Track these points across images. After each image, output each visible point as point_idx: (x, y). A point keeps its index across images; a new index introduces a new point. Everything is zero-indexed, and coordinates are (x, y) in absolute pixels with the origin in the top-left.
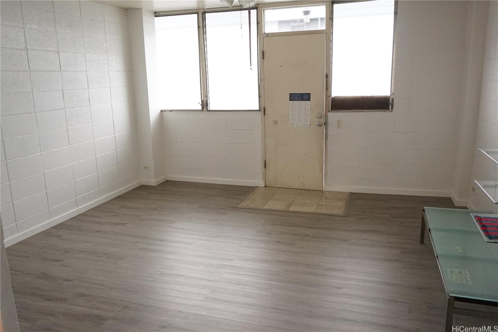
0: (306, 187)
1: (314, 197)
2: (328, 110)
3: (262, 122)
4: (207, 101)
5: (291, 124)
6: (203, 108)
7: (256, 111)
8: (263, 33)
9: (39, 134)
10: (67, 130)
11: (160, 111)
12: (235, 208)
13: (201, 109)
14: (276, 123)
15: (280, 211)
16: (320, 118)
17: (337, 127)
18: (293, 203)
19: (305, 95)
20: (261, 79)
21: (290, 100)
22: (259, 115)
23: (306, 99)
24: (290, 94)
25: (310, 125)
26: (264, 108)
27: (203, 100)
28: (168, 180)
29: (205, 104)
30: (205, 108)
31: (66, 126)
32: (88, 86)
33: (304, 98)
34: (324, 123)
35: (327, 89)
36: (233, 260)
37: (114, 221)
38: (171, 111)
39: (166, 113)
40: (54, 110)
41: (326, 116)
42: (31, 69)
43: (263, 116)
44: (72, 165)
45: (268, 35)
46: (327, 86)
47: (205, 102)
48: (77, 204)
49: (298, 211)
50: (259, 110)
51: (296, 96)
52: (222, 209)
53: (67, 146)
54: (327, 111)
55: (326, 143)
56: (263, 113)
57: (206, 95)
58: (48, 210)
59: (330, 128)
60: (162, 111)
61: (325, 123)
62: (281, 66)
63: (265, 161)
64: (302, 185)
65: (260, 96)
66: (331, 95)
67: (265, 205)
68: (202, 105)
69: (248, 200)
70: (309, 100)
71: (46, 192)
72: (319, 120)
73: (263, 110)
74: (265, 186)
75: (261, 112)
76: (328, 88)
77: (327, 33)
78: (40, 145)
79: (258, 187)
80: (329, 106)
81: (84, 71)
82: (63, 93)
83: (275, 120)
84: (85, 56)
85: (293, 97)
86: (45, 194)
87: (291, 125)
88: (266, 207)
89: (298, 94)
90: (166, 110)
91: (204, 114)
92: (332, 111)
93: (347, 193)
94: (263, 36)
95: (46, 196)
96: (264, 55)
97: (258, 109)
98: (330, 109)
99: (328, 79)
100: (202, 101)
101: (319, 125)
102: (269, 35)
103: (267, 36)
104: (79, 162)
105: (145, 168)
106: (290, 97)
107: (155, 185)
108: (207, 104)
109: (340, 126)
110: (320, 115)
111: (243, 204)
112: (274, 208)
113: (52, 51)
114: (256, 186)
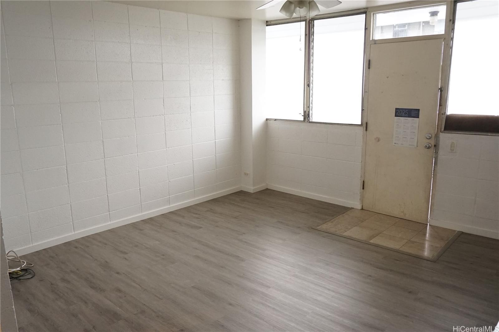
0: (407, 217)
1: (410, 231)
2: (441, 130)
3: (363, 138)
4: (309, 112)
5: (395, 143)
6: (305, 119)
7: (358, 126)
8: (371, 39)
9: (136, 136)
10: (165, 135)
11: (266, 119)
12: (312, 229)
13: (303, 120)
14: (379, 141)
15: (358, 241)
16: (429, 139)
17: (450, 151)
18: (381, 233)
19: (412, 111)
20: (366, 91)
21: (396, 116)
22: (361, 130)
23: (414, 116)
24: (396, 109)
25: (417, 146)
26: (367, 123)
27: (305, 110)
28: (268, 188)
29: (307, 115)
30: (306, 119)
31: (164, 131)
32: (190, 95)
33: (412, 114)
34: (433, 145)
35: (440, 105)
36: (270, 288)
37: (193, 223)
38: (275, 120)
39: (272, 122)
40: (153, 116)
41: (437, 136)
42: (133, 79)
43: (365, 132)
44: (167, 167)
45: (375, 42)
46: (441, 101)
47: (307, 113)
48: (169, 202)
49: (379, 245)
50: (362, 125)
51: (403, 111)
52: (299, 228)
53: (164, 149)
54: (439, 130)
55: (435, 169)
56: (365, 129)
57: (308, 106)
58: (140, 204)
59: (441, 152)
60: (267, 120)
61: (435, 146)
62: (388, 77)
63: (364, 181)
64: (402, 214)
65: (362, 110)
66: (445, 113)
67: (346, 231)
68: (304, 116)
69: (332, 222)
70: (418, 117)
71: (140, 189)
72: (428, 141)
73: (365, 125)
74: (362, 209)
75: (362, 128)
76: (442, 104)
77: (445, 39)
78: (137, 146)
79: (353, 208)
80: (441, 125)
81: (187, 80)
82: (164, 100)
83: (377, 138)
84: (189, 66)
85: (399, 113)
86: (139, 190)
87: (395, 145)
88: (346, 234)
89: (405, 109)
90: (271, 119)
91: (305, 126)
92: (446, 132)
93: (457, 232)
94: (370, 44)
95: (139, 192)
96: (370, 64)
97: (360, 124)
98: (443, 129)
99: (442, 93)
100: (305, 112)
101: (426, 147)
102: (377, 43)
103: (375, 44)
104: (174, 164)
105: (246, 174)
106: (396, 112)
107: (252, 192)
108: (309, 115)
109: (453, 150)
110: (430, 136)
111: (324, 227)
112: (354, 237)
113: (156, 63)
114: (352, 208)
